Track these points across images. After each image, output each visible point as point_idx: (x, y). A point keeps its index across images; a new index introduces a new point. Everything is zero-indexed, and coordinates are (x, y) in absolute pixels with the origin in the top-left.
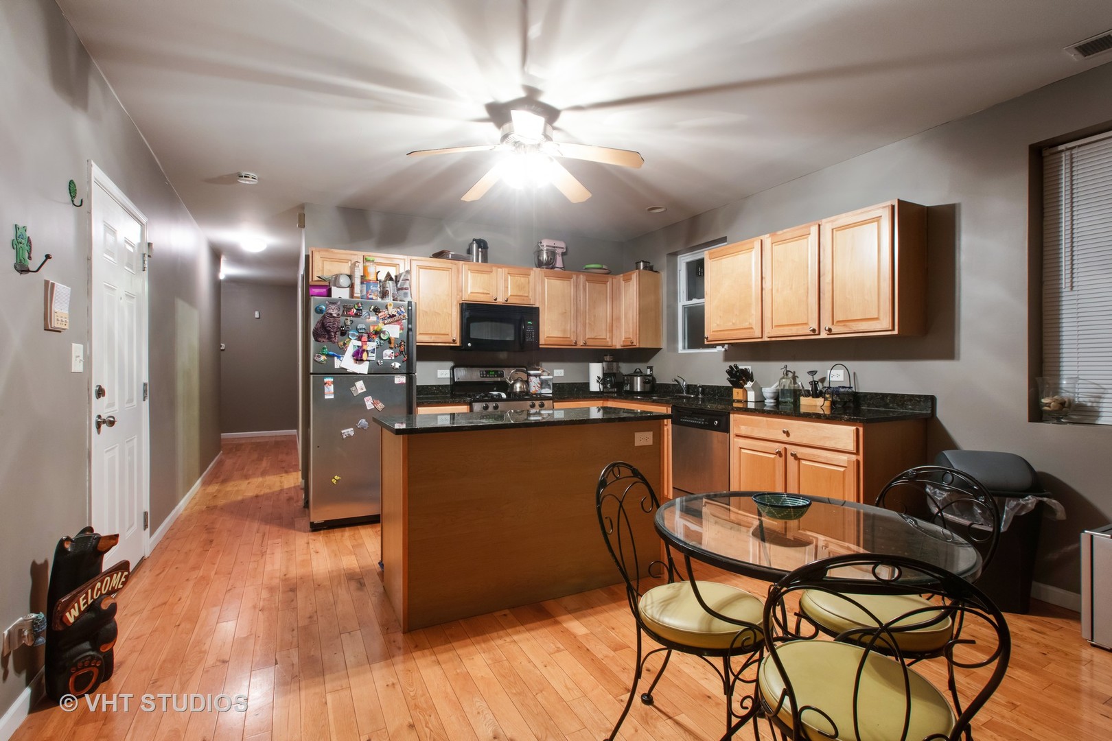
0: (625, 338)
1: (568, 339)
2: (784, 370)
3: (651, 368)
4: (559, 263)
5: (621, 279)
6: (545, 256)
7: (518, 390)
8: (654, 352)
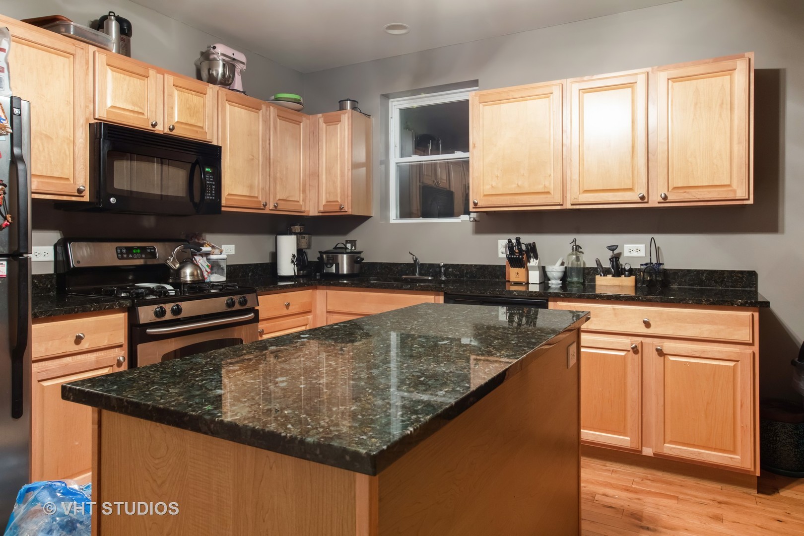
0: (327, 202)
1: (255, 199)
2: (573, 244)
3: (353, 243)
4: (238, 84)
5: (321, 121)
6: (220, 70)
7: (189, 279)
8: (358, 220)
